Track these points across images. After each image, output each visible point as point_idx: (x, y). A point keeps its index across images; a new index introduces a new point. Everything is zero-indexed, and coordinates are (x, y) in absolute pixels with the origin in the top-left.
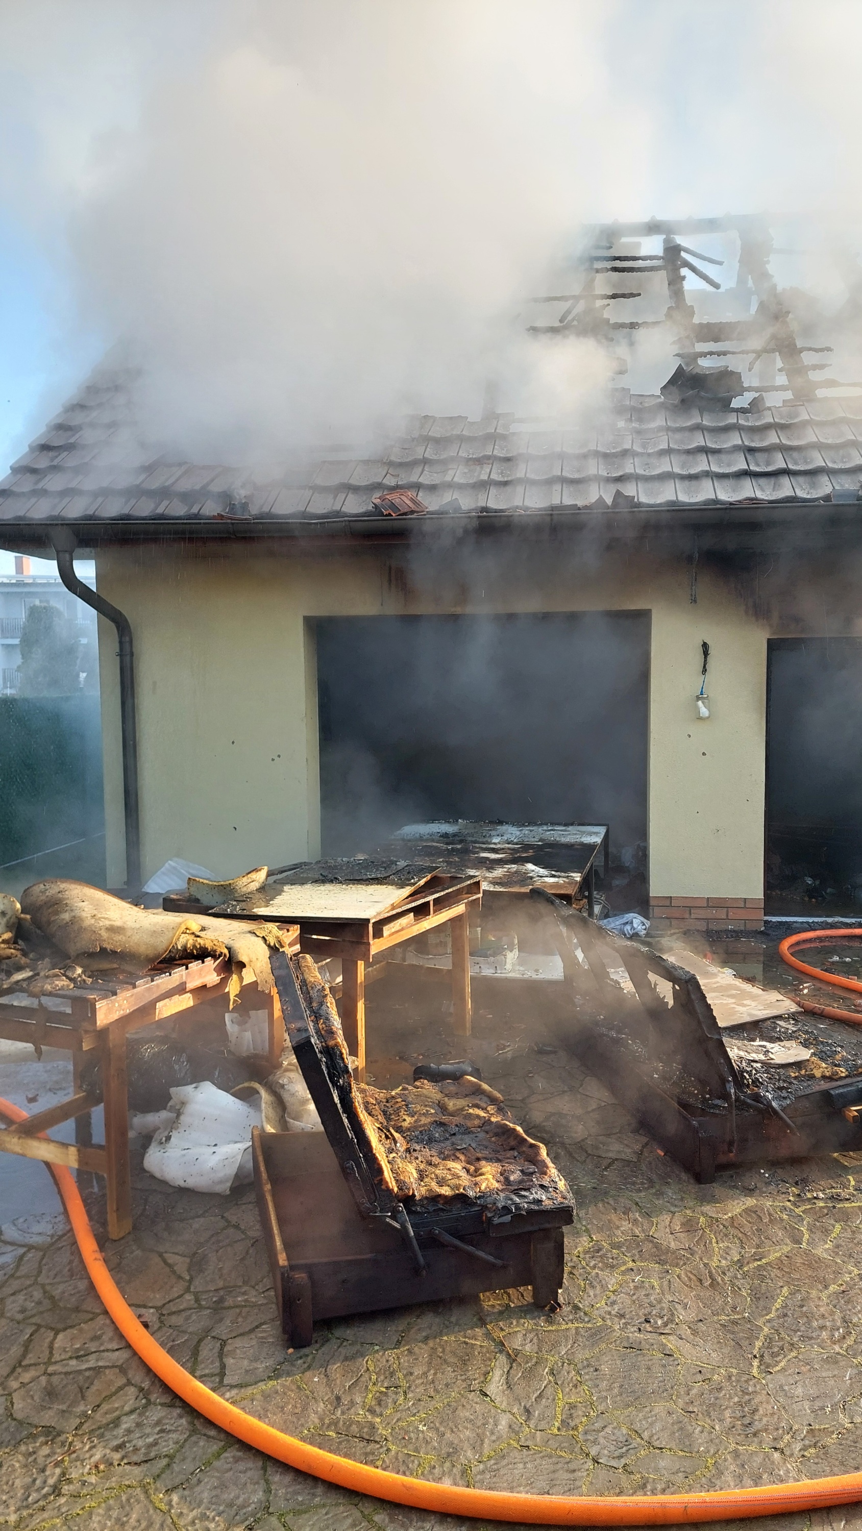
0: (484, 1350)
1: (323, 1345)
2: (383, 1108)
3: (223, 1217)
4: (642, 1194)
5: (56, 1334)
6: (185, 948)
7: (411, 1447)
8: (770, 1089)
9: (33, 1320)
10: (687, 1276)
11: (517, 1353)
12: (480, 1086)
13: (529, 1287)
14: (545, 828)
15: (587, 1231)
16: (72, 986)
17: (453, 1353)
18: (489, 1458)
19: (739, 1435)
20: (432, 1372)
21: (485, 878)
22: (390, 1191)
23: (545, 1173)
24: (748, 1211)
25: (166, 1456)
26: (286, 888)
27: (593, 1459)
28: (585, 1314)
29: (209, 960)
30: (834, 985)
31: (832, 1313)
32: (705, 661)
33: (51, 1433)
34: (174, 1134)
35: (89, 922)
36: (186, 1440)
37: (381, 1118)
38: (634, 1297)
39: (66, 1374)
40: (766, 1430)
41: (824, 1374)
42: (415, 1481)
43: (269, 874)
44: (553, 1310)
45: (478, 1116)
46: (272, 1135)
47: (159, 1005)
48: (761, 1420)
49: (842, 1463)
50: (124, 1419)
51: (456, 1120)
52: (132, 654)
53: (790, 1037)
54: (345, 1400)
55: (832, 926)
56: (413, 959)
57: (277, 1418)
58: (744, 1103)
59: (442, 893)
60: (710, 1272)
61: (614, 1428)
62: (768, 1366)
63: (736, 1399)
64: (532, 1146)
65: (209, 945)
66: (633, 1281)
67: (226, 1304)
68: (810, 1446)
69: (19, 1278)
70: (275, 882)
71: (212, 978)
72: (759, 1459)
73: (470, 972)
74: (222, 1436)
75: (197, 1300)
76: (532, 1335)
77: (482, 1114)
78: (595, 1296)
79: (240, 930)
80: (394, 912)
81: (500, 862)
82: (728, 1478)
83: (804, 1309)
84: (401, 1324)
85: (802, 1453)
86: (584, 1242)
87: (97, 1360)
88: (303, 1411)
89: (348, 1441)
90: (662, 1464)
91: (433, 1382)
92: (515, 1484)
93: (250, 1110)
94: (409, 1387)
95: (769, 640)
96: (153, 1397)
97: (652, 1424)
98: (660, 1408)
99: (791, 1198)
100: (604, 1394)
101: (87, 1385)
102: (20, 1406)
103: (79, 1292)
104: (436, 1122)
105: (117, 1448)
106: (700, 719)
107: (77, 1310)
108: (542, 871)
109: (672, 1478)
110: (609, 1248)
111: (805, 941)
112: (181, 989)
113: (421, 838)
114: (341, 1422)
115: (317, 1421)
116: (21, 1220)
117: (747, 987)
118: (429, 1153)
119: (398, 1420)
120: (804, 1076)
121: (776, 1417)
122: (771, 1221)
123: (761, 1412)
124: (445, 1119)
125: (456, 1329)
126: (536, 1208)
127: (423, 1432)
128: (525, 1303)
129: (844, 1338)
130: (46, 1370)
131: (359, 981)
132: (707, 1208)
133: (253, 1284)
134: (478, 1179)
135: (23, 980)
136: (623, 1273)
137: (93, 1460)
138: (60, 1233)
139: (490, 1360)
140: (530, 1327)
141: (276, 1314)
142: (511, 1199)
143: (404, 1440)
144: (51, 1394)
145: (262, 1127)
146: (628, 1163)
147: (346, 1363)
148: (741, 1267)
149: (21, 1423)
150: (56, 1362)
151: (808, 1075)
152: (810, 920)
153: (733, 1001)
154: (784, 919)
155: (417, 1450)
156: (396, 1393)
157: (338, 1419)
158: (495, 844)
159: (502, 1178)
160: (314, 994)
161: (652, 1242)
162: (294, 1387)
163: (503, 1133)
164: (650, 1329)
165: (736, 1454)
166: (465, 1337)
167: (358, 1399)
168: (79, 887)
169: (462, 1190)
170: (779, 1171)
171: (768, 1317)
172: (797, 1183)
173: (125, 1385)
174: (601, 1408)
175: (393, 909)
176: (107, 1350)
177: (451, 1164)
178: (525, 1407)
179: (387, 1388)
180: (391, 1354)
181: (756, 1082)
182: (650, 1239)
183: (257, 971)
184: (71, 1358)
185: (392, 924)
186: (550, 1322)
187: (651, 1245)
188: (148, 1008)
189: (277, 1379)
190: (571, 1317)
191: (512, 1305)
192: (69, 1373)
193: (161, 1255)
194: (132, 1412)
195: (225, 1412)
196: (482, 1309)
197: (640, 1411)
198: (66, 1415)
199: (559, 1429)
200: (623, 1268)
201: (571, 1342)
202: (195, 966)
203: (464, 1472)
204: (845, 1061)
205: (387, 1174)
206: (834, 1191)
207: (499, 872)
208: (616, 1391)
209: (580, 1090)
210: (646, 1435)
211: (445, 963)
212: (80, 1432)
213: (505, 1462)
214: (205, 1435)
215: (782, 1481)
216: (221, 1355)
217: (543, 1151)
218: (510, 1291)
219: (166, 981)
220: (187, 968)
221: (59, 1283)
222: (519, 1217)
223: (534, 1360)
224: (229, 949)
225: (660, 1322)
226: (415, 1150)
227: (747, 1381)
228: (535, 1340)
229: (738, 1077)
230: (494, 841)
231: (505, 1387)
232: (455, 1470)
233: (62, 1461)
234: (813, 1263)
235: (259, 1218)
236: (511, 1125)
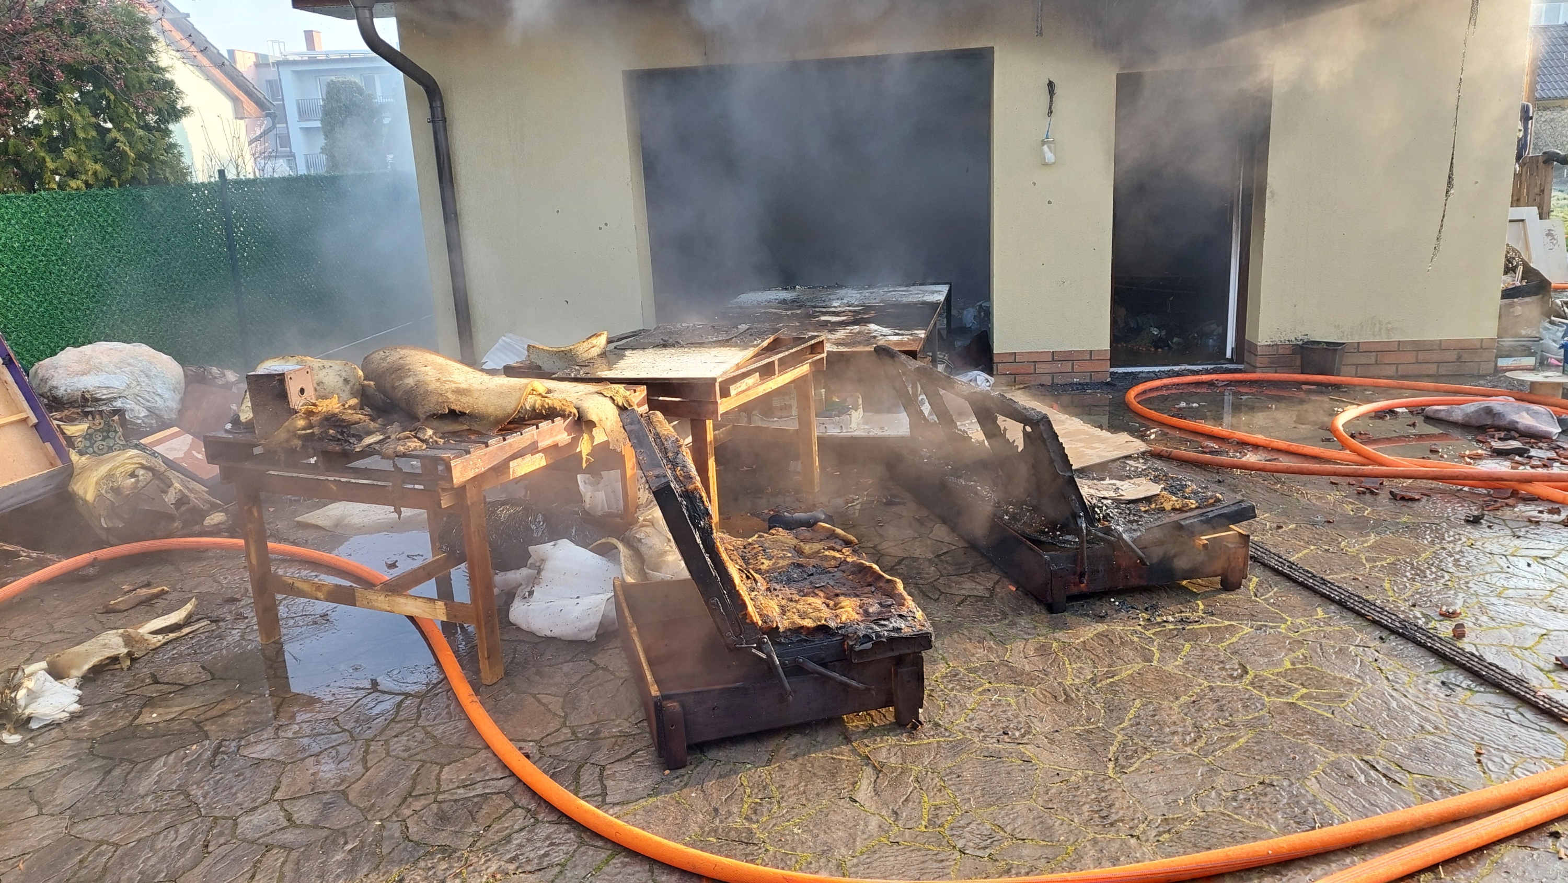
0: (851, 764)
1: (697, 766)
2: (741, 553)
3: (591, 661)
4: (996, 625)
5: (442, 767)
6: (534, 409)
7: (787, 847)
8: (1121, 523)
9: (418, 757)
10: (1042, 694)
11: (883, 765)
12: (834, 531)
13: (891, 709)
14: (886, 289)
15: (943, 658)
16: (425, 447)
17: (823, 768)
18: (862, 853)
19: (1097, 825)
20: (803, 784)
21: (828, 340)
22: (754, 624)
23: (903, 605)
24: (1099, 635)
25: (557, 865)
26: (628, 353)
27: (960, 851)
28: (946, 730)
29: (558, 420)
30: (1180, 429)
31: (1184, 720)
32: (1051, 101)
33: (447, 852)
34: (536, 589)
35: (433, 385)
36: (575, 851)
37: (740, 562)
38: (992, 714)
39: (455, 801)
40: (1122, 821)
41: (1176, 773)
42: (794, 873)
43: (609, 341)
44: (915, 727)
45: (834, 558)
46: (632, 584)
47: (512, 464)
48: (1117, 813)
49: (1195, 845)
50: (515, 836)
51: (813, 561)
52: (444, 120)
53: (1140, 475)
54: (723, 811)
55: (1179, 374)
56: (758, 421)
57: (661, 828)
58: (1096, 536)
59: (787, 353)
60: (1064, 689)
61: (979, 824)
62: (1123, 767)
63: (1093, 796)
64: (888, 581)
65: (557, 405)
66: (990, 700)
67: (602, 735)
68: (1164, 832)
69: (400, 722)
70: (615, 348)
71: (563, 437)
72: (1116, 845)
73: (816, 433)
74: (609, 846)
75: (574, 733)
76: (896, 749)
77: (837, 555)
78: (954, 714)
79: (586, 391)
80: (740, 372)
81: (843, 324)
82: (1087, 860)
83: (1156, 718)
84: (771, 745)
85: (1157, 838)
86: (942, 669)
87: (484, 788)
88: (683, 821)
89: (728, 844)
90: (1025, 852)
91: (804, 792)
92: (887, 874)
93: (609, 564)
94: (782, 798)
95: (1119, 77)
96: (540, 817)
97: (1013, 820)
98: (1021, 806)
99: (1142, 623)
100: (968, 796)
101: (476, 810)
102: (415, 829)
103: (459, 731)
104: (794, 564)
105: (511, 860)
106: (1046, 165)
107: (459, 746)
108: (885, 331)
109: (1035, 863)
110: (966, 672)
111: (1151, 390)
112: (533, 449)
113: (759, 304)
114: (720, 830)
115: (697, 829)
116: (396, 672)
117: (1097, 431)
118: (788, 592)
119: (774, 825)
120: (1154, 510)
121: (1131, 809)
122: (1122, 643)
123: (1117, 806)
124: (802, 561)
125: (824, 747)
126: (896, 635)
127: (798, 834)
128: (888, 722)
129: (1195, 741)
130: (436, 798)
131: (708, 440)
132: (1059, 635)
133: (626, 717)
134: (838, 611)
135: (376, 443)
136: (981, 693)
137: (489, 871)
138: (435, 682)
139: (857, 771)
140: (893, 743)
141: (651, 741)
142: (871, 628)
143: (780, 841)
144: (443, 818)
145: (623, 579)
146: (980, 598)
147: (721, 780)
148: (1094, 684)
149: (417, 844)
150: (444, 792)
151: (1158, 509)
152: (1157, 369)
153: (1082, 445)
154: (1129, 370)
155: (793, 849)
156: (770, 803)
157: (718, 828)
158: (835, 307)
159: (861, 611)
160: (668, 445)
161: (1007, 666)
162: (673, 802)
163: (860, 572)
164: (1008, 740)
165: (1095, 842)
166: (832, 754)
167: (735, 810)
168: (419, 353)
169: (823, 622)
170: (1129, 599)
171: (1121, 726)
172: (1146, 609)
173: (513, 808)
174: (966, 808)
175: (738, 369)
176: (492, 780)
177: (810, 600)
178: (893, 810)
179: (761, 799)
180: (763, 771)
181: (1106, 517)
182: (1005, 663)
183: (608, 430)
184: (458, 787)
185: (738, 384)
186: (912, 737)
187: (1006, 669)
188: (502, 468)
189: (656, 796)
190: (932, 733)
191: (876, 725)
192: (459, 800)
193: (534, 696)
194: (521, 830)
195: (611, 825)
196: (847, 729)
197: (1002, 809)
198: (460, 835)
199: (926, 827)
200: (980, 689)
201: (933, 754)
202: (545, 425)
203: (839, 866)
204: (1195, 494)
205: (751, 609)
206: (1183, 614)
207: (841, 333)
208: (978, 793)
209: (930, 536)
210: (1009, 829)
211: (791, 425)
212: (474, 849)
213: (877, 856)
214: (592, 846)
215: (1138, 862)
216: (601, 778)
217: (900, 586)
218: (873, 713)
219: (517, 440)
220: (537, 428)
221: (439, 724)
222: (879, 644)
223: (900, 770)
224: (578, 409)
225: (1017, 734)
226: (775, 589)
227: (1103, 781)
228: (899, 753)
229: (1089, 513)
230: (834, 304)
231: (873, 794)
232: (830, 864)
233: (461, 873)
234: (1164, 678)
235: (626, 661)
236: (867, 564)
